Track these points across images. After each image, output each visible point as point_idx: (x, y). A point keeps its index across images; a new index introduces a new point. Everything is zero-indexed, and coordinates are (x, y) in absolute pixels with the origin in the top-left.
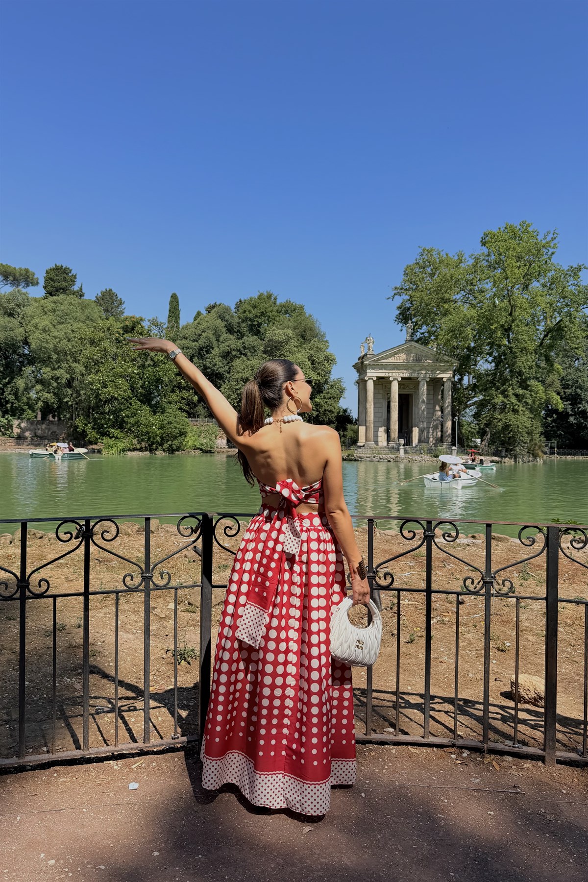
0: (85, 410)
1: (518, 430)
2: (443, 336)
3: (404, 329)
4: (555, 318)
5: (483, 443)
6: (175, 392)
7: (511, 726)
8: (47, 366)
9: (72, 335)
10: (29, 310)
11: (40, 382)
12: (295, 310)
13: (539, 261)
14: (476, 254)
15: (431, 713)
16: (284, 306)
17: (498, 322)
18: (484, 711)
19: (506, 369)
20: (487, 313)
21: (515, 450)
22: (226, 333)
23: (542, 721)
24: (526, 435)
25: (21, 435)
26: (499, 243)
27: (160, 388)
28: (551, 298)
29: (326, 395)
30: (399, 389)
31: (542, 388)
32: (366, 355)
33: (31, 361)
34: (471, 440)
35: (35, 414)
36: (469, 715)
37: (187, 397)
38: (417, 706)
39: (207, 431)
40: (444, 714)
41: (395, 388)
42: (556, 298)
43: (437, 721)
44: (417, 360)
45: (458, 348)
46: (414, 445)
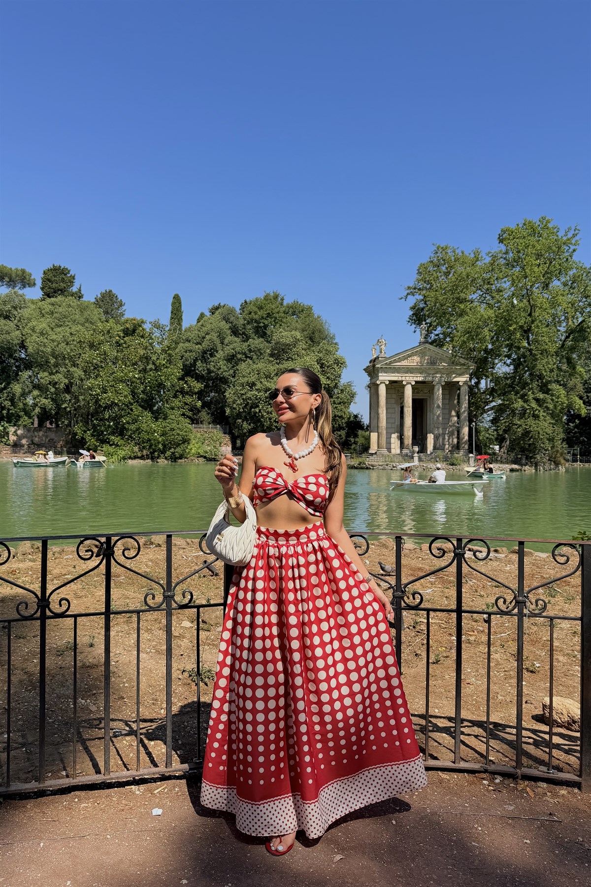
0: (84, 416)
1: (539, 437)
2: (459, 338)
3: (418, 330)
4: (577, 318)
5: (502, 450)
6: (178, 398)
7: (544, 751)
8: (44, 371)
9: (70, 339)
10: (26, 313)
11: (37, 387)
12: (302, 311)
13: (560, 258)
14: (493, 251)
15: (462, 737)
16: (292, 307)
17: (517, 323)
18: (517, 735)
19: (525, 373)
20: (505, 314)
21: (535, 458)
22: (231, 335)
23: (577, 745)
24: (547, 442)
25: (18, 443)
26: (518, 240)
27: (162, 393)
28: (572, 297)
29: (336, 400)
30: (413, 393)
31: (564, 392)
32: (378, 357)
33: (28, 365)
34: (489, 446)
35: (31, 420)
36: (499, 739)
37: (190, 403)
38: (446, 730)
39: (212, 438)
40: (475, 740)
41: (408, 392)
42: (577, 297)
43: (467, 746)
44: (431, 363)
45: (475, 351)
46: (429, 453)
